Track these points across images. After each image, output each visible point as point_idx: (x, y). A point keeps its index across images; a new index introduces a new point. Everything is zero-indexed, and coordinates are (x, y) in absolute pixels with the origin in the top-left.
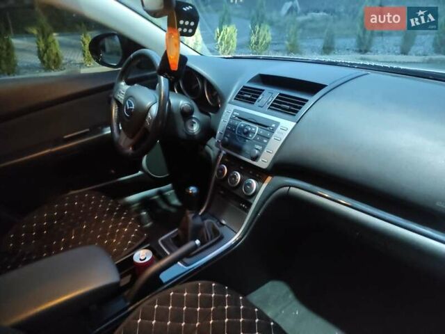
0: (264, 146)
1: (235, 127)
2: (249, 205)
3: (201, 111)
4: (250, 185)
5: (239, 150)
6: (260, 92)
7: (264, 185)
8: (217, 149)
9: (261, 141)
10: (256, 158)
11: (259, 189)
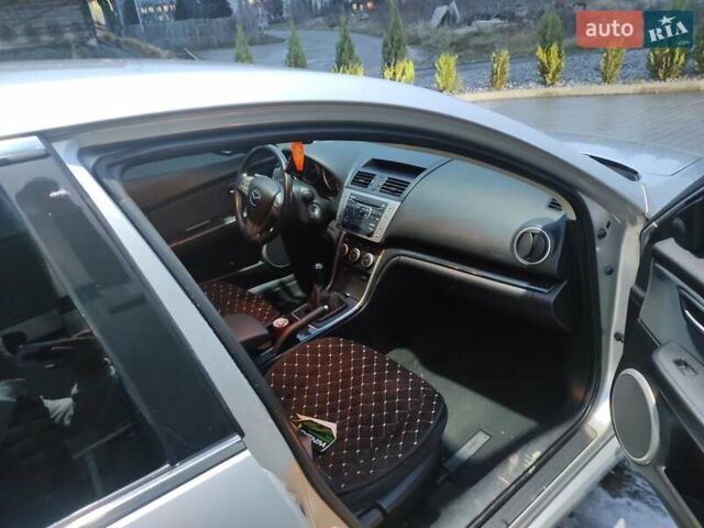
0: (377, 223)
1: (352, 209)
2: (368, 276)
3: (321, 196)
4: (368, 258)
5: (357, 229)
6: (371, 177)
7: (380, 257)
8: (338, 231)
9: (374, 220)
10: (370, 235)
11: (375, 260)
